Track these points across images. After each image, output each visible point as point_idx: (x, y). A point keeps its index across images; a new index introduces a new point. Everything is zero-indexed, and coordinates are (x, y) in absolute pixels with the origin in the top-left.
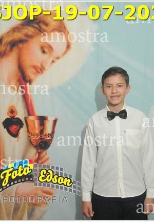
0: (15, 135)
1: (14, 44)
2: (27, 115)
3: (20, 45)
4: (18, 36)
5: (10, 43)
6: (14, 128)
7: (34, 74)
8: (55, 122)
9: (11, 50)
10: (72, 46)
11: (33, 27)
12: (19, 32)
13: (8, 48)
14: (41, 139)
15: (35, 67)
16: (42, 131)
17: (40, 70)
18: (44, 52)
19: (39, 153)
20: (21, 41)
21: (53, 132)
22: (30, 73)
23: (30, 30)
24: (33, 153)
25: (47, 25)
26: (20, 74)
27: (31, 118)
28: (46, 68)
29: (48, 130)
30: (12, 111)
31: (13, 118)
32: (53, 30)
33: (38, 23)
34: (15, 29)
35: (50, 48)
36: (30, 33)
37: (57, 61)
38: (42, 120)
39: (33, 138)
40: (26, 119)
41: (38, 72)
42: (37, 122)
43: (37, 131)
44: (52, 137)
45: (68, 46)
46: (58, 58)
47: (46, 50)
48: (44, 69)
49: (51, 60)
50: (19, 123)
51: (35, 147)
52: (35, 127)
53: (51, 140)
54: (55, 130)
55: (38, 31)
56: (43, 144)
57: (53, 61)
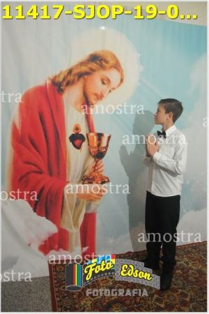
0: (78, 147)
1: (81, 75)
2: (88, 132)
3: (86, 77)
4: (84, 69)
5: (78, 74)
6: (77, 142)
7: (96, 100)
8: (109, 138)
9: (78, 80)
10: (124, 80)
11: (96, 63)
12: (85, 66)
13: (76, 78)
14: (98, 150)
15: (96, 95)
16: (99, 145)
17: (100, 97)
18: (104, 83)
19: (97, 162)
20: (87, 73)
21: (107, 145)
22: (92, 99)
23: (93, 65)
24: (91, 161)
25: (107, 62)
26: (84, 99)
27: (92, 134)
28: (105, 95)
29: (104, 144)
30: (77, 129)
31: (77, 134)
32: (111, 67)
33: (100, 61)
34: (82, 64)
35: (109, 80)
36: (93, 68)
37: (113, 91)
38: (100, 136)
39: (92, 150)
40: (87, 135)
41: (98, 99)
42: (95, 138)
43: (96, 145)
44: (106, 150)
45: (122, 81)
46: (114, 89)
47: (105, 82)
48: (103, 96)
49: (108, 90)
50: (82, 138)
51: (94, 156)
52: (94, 142)
53: (106, 151)
54: (109, 144)
55: (99, 67)
56: (99, 155)
57: (110, 91)
